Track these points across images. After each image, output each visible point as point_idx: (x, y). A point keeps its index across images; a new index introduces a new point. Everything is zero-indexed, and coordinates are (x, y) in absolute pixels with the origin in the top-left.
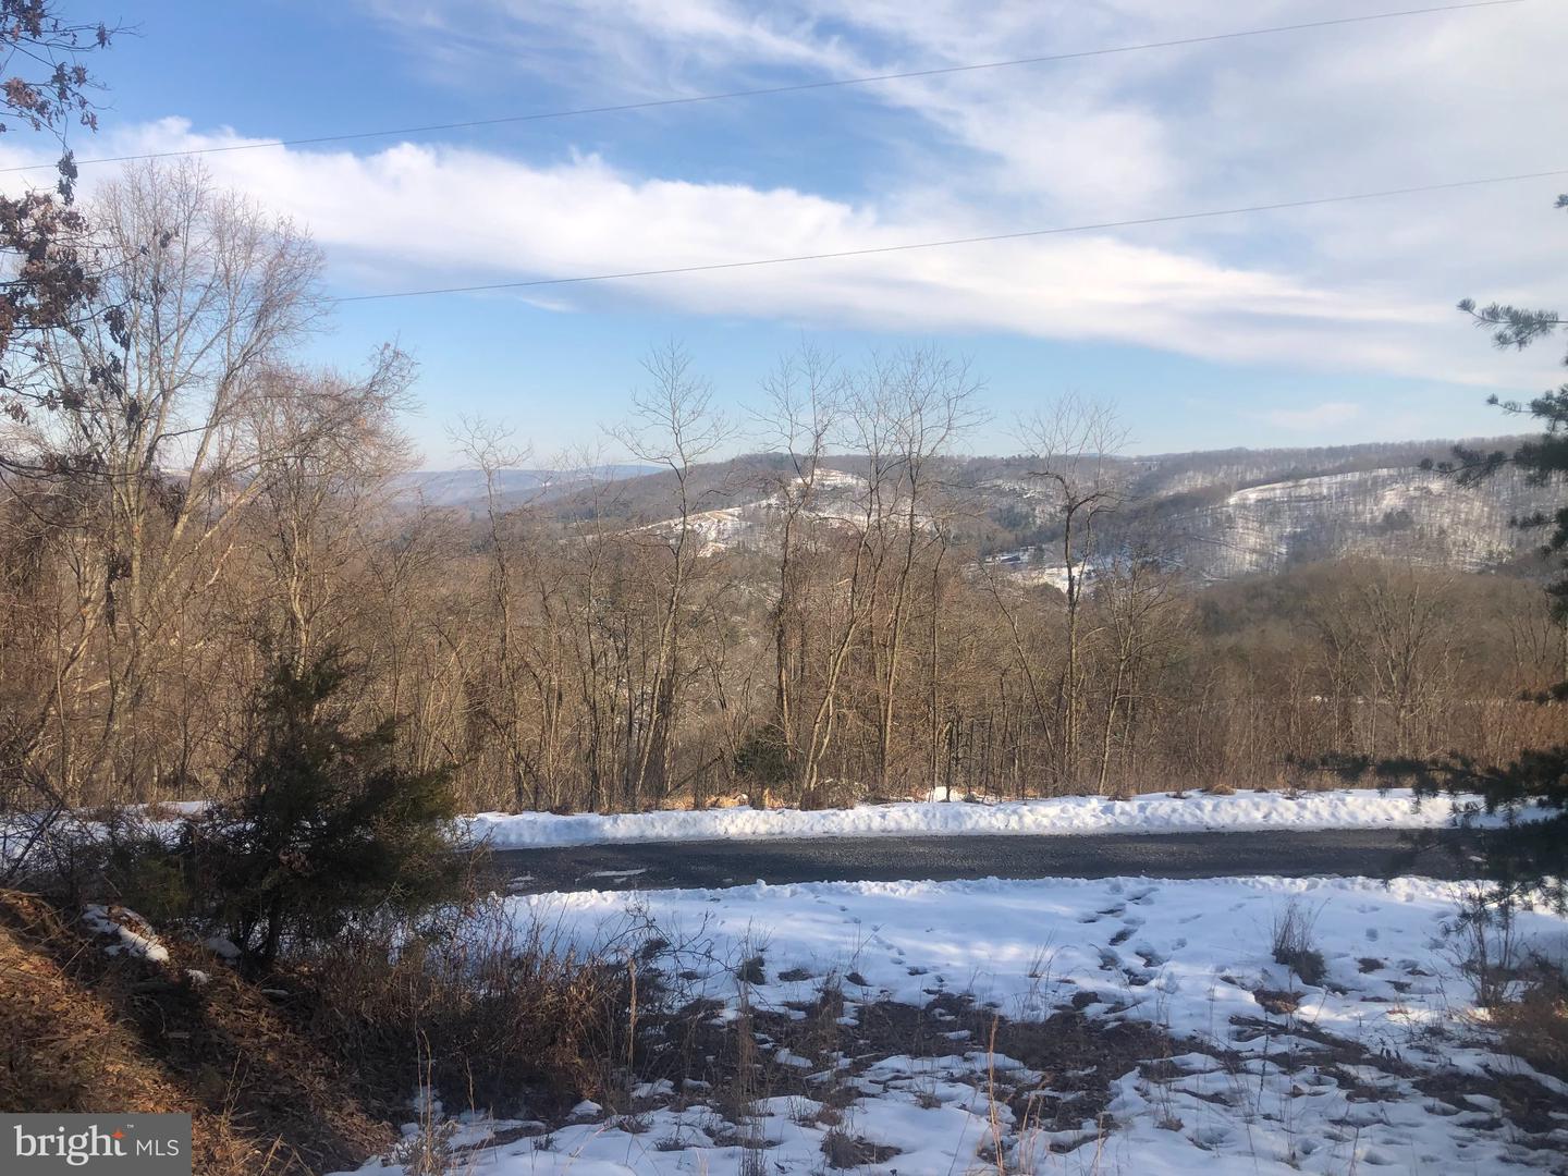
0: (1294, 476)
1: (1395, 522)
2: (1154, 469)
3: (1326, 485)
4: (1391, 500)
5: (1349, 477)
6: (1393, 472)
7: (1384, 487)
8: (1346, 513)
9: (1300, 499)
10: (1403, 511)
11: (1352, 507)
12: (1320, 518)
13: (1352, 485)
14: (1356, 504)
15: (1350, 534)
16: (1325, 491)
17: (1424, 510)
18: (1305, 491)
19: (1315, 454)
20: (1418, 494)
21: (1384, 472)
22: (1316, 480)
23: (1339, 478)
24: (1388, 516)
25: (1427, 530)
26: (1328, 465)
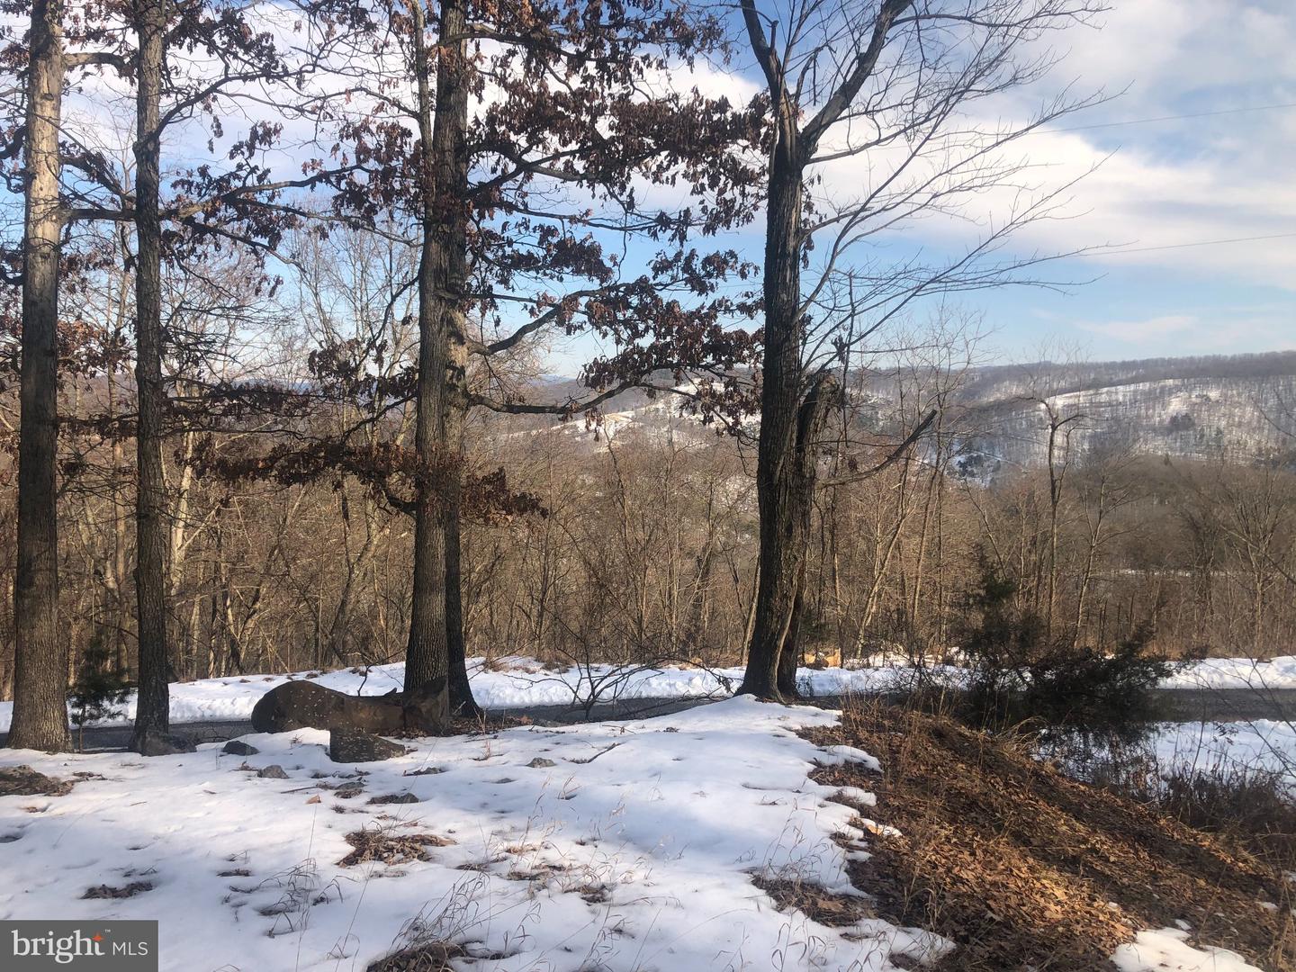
0: (1096, 385)
1: (1179, 424)
2: (977, 379)
3: (1122, 393)
4: (1176, 406)
5: (1141, 386)
6: (1178, 382)
7: (1170, 394)
8: (1138, 416)
9: (1100, 405)
10: (1187, 415)
11: (1143, 411)
12: (1116, 420)
13: (1143, 393)
14: (1147, 409)
15: (1142, 434)
16: (1121, 399)
17: (1204, 415)
18: (1104, 398)
19: (1111, 367)
20: (1198, 400)
21: (1170, 382)
22: (1113, 389)
23: (1132, 387)
24: (1174, 419)
25: (1207, 431)
26: (1122, 376)
